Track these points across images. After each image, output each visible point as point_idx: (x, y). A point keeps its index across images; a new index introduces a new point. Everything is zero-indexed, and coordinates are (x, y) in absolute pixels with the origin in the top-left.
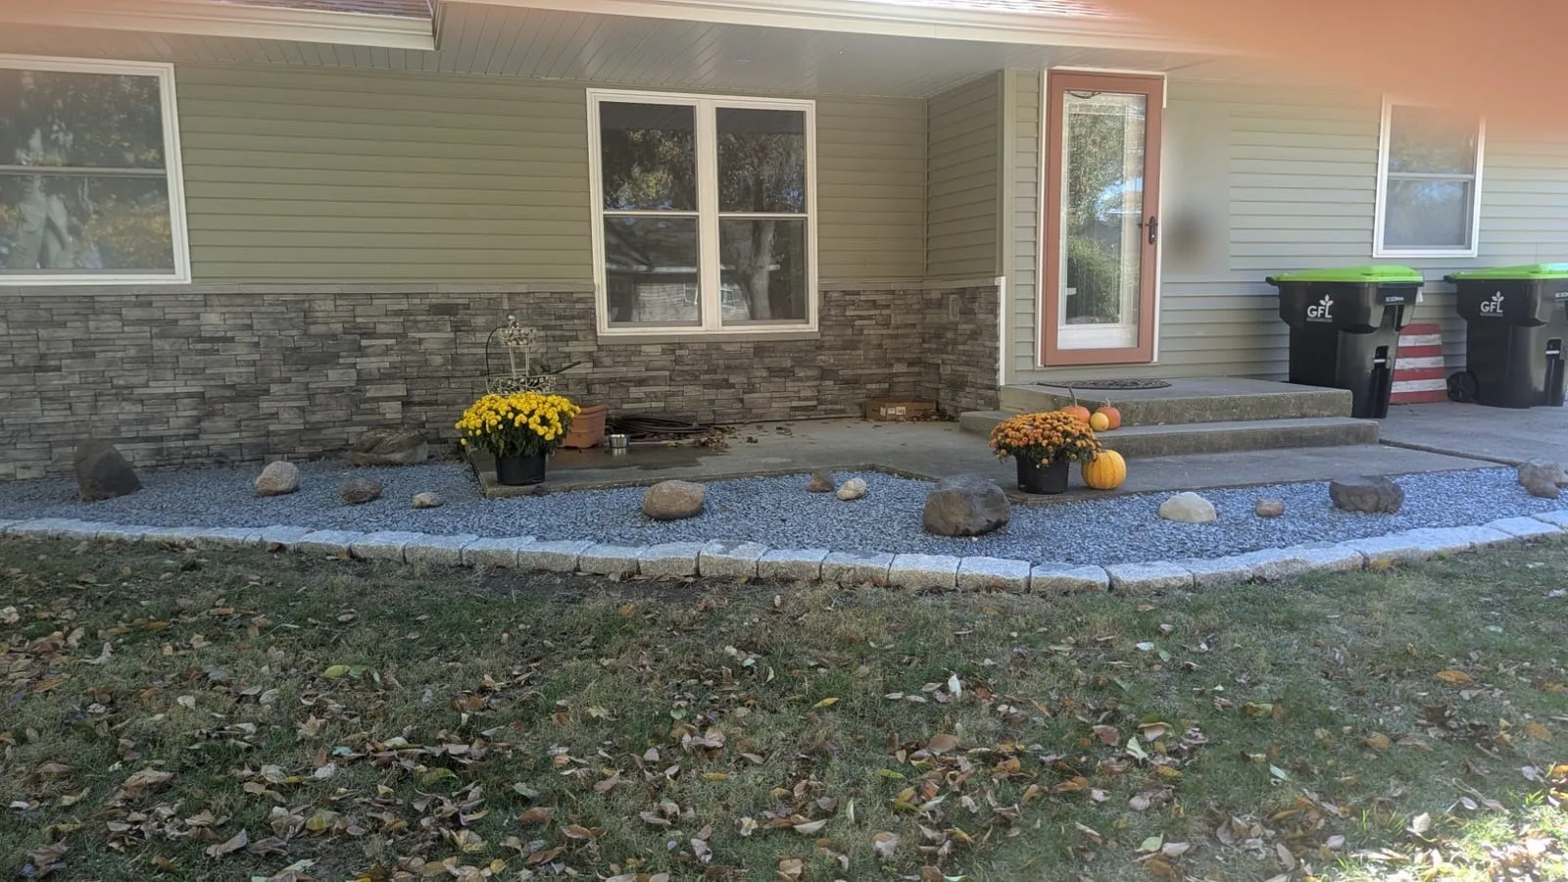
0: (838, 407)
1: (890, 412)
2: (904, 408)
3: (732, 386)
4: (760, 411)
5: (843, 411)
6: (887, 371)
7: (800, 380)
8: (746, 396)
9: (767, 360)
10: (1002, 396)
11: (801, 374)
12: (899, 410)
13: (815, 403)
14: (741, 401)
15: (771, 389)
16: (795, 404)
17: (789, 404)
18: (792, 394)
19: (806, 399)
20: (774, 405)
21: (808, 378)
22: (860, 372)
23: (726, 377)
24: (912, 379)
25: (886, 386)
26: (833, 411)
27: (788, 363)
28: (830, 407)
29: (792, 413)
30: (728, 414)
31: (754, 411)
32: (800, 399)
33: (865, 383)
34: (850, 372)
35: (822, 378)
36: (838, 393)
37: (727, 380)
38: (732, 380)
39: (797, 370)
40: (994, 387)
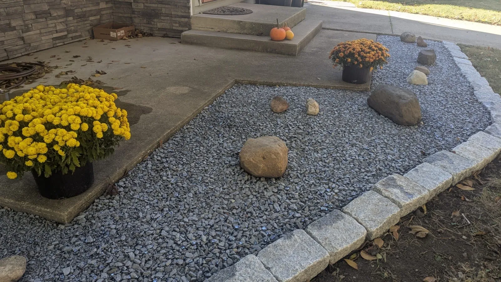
0: (77, 34)
1: (119, 35)
2: (123, 31)
3: (14, 29)
4: (35, 44)
5: (80, 36)
6: (97, 8)
7: (55, 18)
8: (24, 35)
9: (32, 6)
10: (192, 21)
11: (55, 15)
12: (121, 33)
13: (65, 33)
14: (22, 39)
15: (40, 27)
16: (55, 35)
17: (51, 37)
18: (52, 29)
19: (61, 31)
20: (43, 38)
21: (59, 17)
22: (85, 9)
23: (7, 22)
24: (108, 12)
25: (98, 17)
26: (76, 37)
27: (46, 7)
28: (74, 34)
29: (54, 42)
30: (16, 50)
31: (32, 44)
32: (57, 32)
33: (88, 17)
34: (80, 10)
35: (67, 16)
36: (76, 24)
37: (9, 24)
38: (14, 24)
39: (52, 12)
40: (189, 17)
